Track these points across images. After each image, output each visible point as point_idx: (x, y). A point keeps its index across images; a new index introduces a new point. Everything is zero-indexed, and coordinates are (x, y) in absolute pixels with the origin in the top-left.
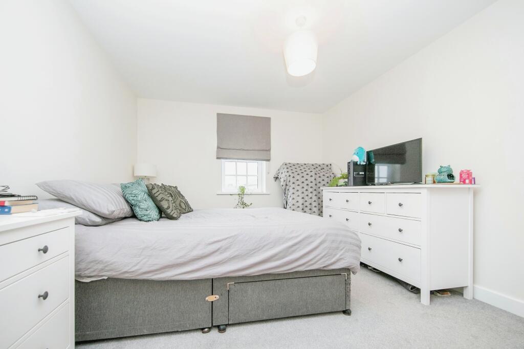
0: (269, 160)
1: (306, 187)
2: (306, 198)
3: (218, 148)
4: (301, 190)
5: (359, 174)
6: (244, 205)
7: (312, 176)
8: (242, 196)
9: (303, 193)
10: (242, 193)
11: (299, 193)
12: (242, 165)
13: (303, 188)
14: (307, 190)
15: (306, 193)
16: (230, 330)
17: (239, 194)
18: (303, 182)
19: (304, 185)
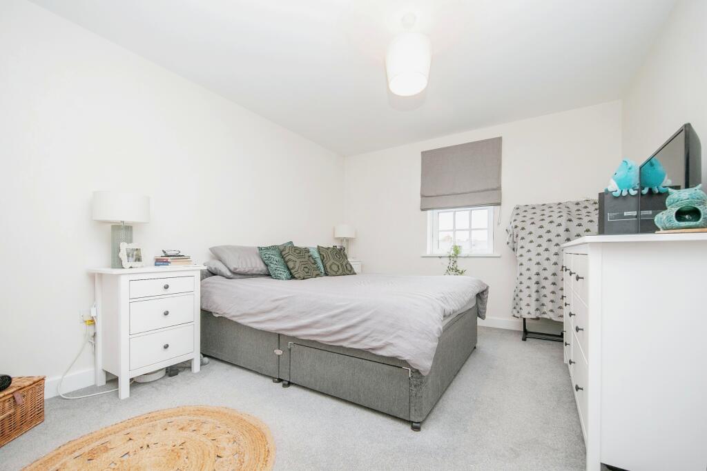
0: (499, 204)
1: (545, 245)
2: (545, 264)
3: (422, 196)
4: (535, 250)
5: (622, 216)
6: (458, 272)
7: (559, 225)
8: (455, 259)
9: (539, 254)
10: (456, 254)
11: (533, 255)
12: (462, 215)
13: (539, 246)
14: (547, 250)
15: (546, 255)
16: (292, 388)
17: (450, 257)
18: (540, 237)
19: (543, 242)
